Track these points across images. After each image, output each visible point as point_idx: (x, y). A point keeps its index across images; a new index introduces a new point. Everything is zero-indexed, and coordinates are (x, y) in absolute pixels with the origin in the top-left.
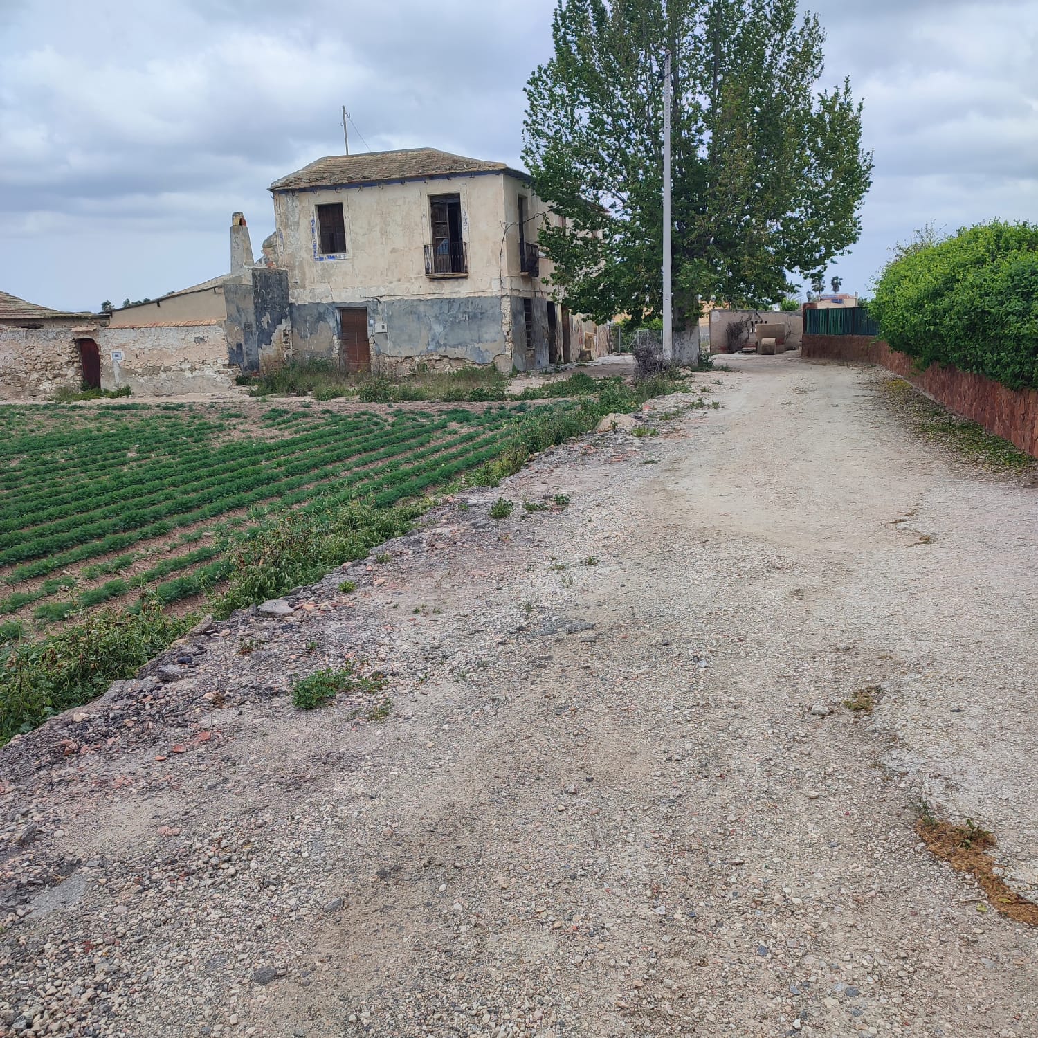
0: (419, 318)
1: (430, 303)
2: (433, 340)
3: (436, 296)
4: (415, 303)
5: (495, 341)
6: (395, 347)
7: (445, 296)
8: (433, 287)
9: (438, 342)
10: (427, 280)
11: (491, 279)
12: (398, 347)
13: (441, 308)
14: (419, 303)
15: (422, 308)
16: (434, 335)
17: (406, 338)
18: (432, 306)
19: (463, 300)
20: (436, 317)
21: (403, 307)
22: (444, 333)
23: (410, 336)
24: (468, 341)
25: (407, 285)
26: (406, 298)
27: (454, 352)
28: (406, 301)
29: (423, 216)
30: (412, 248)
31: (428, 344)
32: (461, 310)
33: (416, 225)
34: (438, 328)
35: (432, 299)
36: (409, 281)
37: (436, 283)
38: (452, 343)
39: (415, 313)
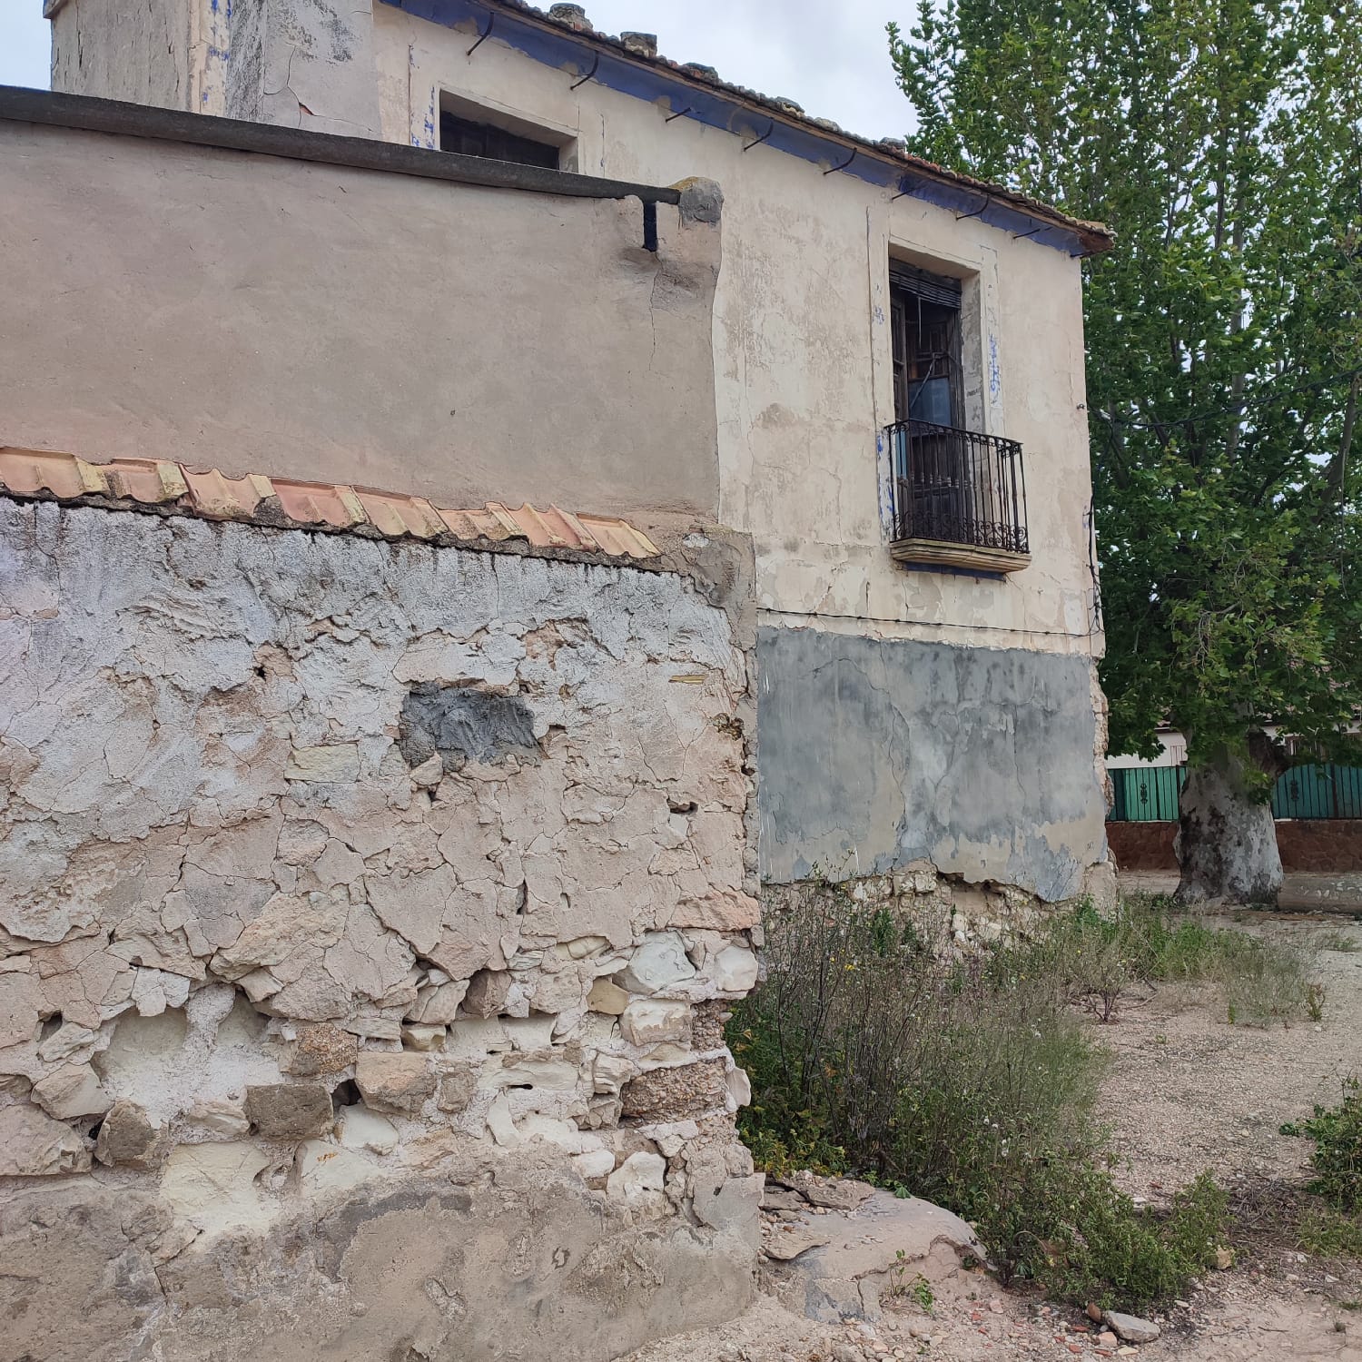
0: (868, 715)
1: (900, 655)
2: (918, 807)
3: (917, 633)
4: (853, 651)
5: (1082, 815)
6: (781, 839)
7: (945, 637)
8: (906, 594)
9: (933, 819)
10: (887, 564)
11: (1062, 595)
12: (793, 839)
13: (935, 678)
14: (863, 649)
15: (877, 673)
16: (921, 791)
17: (826, 798)
18: (908, 669)
19: (999, 659)
20: (924, 715)
21: (812, 661)
22: (948, 782)
23: (837, 789)
24: (1017, 814)
25: (821, 569)
26: (819, 626)
27: (981, 861)
28: (820, 637)
29: (872, 313)
30: (839, 425)
31: (904, 826)
32: (995, 697)
33: (853, 339)
34: (930, 761)
35: (906, 644)
36: (826, 556)
37: (913, 579)
38: (975, 820)
39: (854, 695)
